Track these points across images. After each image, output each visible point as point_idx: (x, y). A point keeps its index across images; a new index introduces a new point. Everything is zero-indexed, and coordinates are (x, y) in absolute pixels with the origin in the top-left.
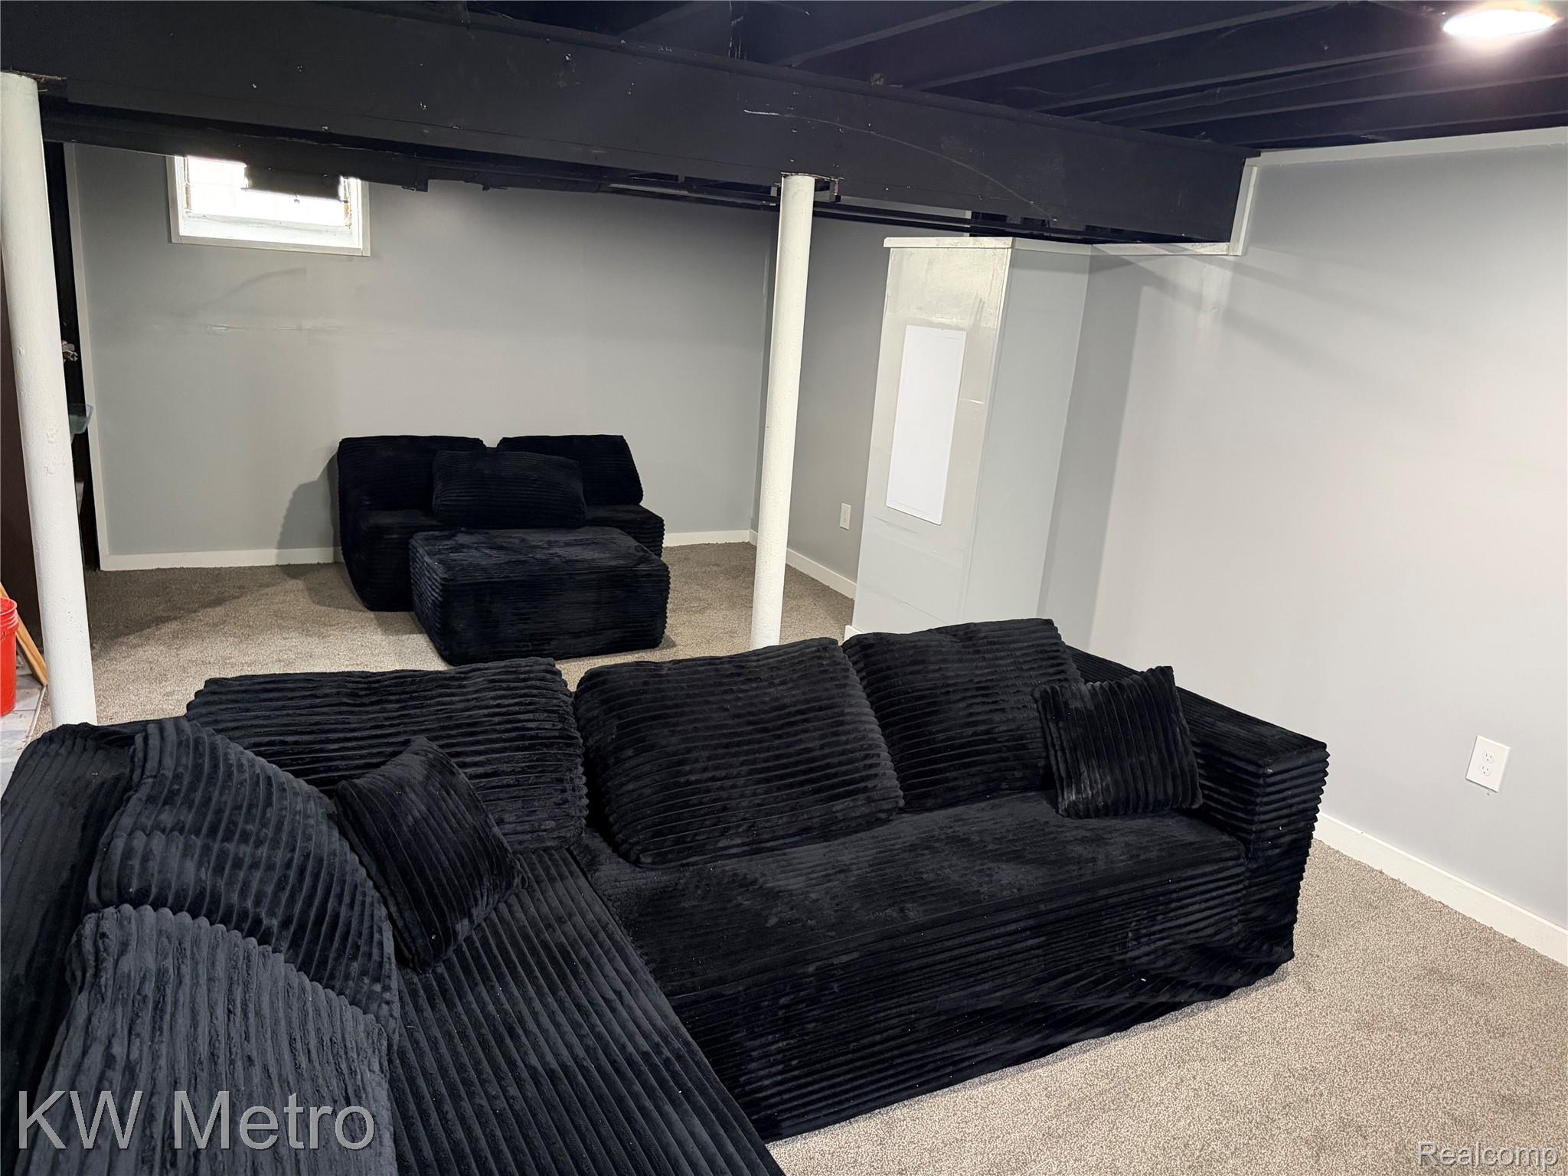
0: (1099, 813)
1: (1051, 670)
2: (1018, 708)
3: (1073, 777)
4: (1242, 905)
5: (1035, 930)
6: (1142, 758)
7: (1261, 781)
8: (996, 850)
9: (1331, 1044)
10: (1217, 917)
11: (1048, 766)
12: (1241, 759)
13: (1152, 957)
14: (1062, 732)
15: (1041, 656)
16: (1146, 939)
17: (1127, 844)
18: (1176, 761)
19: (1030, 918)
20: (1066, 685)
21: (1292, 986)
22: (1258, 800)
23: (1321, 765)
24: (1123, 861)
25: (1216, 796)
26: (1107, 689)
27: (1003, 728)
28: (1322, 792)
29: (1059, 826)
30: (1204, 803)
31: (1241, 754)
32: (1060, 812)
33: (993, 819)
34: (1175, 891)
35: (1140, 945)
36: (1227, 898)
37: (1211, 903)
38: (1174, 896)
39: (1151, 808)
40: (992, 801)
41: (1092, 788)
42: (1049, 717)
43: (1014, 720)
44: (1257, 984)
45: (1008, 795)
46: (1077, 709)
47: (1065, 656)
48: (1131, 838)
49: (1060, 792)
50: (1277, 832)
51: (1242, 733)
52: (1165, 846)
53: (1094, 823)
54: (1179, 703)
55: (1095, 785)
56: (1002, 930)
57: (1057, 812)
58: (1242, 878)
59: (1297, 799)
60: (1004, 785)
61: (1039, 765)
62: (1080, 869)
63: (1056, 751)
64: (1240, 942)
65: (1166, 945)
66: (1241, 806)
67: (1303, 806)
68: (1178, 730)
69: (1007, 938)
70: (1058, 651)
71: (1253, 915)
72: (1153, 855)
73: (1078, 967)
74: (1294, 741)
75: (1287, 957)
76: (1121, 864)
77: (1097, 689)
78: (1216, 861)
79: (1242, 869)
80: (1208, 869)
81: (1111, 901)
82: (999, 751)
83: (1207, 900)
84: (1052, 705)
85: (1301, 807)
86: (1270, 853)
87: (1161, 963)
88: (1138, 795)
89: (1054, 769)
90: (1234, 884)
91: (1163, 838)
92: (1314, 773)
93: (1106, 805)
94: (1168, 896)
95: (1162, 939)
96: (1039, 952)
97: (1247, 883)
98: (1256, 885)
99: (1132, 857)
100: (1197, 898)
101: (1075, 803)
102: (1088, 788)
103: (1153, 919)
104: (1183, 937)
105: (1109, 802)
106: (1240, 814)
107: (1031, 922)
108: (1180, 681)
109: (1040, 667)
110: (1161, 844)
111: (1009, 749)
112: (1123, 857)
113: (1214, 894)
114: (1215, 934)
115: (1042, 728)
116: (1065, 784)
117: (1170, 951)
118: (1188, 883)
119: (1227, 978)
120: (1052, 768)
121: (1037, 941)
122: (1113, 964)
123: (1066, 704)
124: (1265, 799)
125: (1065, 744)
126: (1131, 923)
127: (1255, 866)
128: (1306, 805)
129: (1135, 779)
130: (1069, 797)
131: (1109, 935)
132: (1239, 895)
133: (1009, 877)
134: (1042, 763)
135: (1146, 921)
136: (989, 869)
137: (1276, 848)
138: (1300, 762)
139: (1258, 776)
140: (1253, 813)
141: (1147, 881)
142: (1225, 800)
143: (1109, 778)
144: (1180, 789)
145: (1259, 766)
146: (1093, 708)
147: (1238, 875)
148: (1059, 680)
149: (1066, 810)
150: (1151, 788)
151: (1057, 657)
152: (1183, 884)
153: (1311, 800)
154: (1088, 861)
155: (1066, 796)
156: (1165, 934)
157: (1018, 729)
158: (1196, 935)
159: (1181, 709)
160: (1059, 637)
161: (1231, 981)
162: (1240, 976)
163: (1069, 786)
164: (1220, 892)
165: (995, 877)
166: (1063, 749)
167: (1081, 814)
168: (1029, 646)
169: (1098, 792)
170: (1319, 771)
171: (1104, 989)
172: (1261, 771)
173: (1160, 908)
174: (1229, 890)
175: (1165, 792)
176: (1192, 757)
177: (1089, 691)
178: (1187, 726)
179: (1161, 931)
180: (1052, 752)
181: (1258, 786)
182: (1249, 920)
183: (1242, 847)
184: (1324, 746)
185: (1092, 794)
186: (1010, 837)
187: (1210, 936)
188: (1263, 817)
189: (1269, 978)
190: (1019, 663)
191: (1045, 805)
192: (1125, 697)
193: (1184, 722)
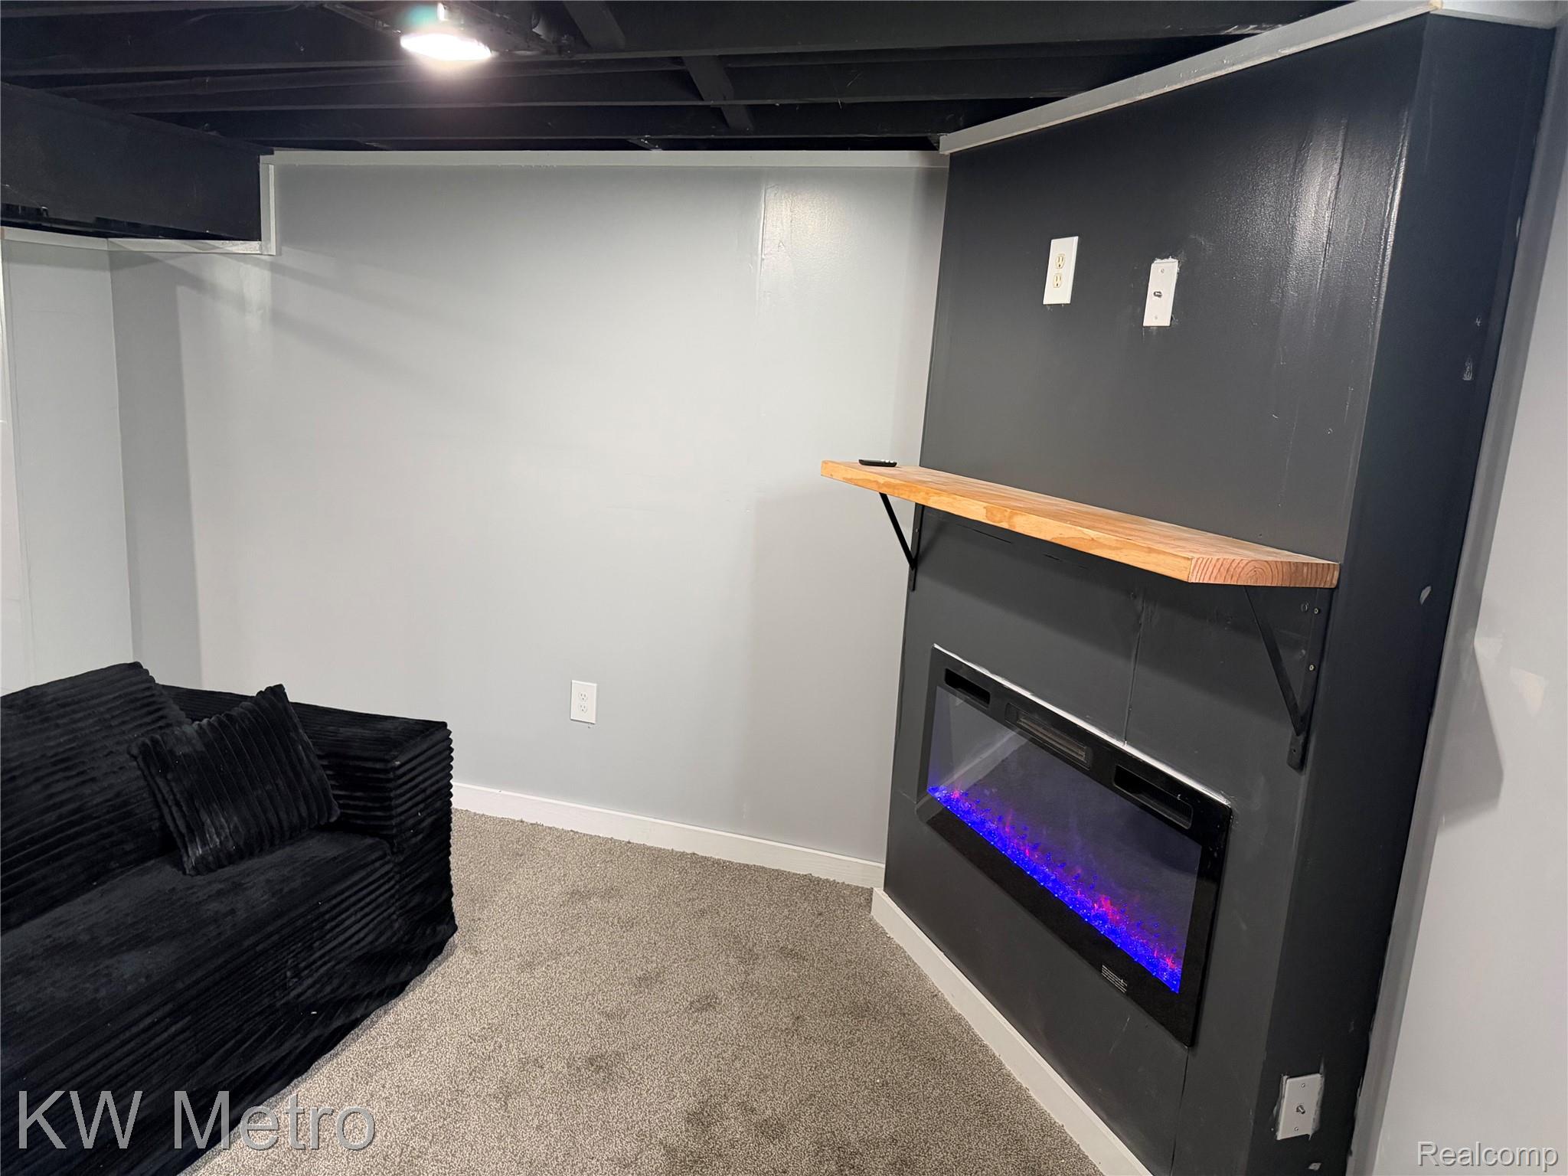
0: (232, 859)
1: (148, 719)
2: (114, 772)
3: (196, 830)
4: (397, 900)
5: (175, 1015)
6: (268, 787)
7: (391, 775)
8: (113, 943)
9: (503, 995)
10: (376, 922)
11: (164, 827)
12: (366, 759)
13: (318, 986)
14: (173, 784)
15: (132, 706)
16: (306, 972)
17: (268, 881)
18: (304, 779)
19: (166, 1004)
20: (168, 731)
21: (461, 956)
22: (392, 794)
23: (445, 744)
24: (265, 902)
25: (351, 803)
26: (216, 724)
27: (99, 800)
28: (451, 767)
29: (188, 889)
30: (341, 813)
31: (366, 754)
32: (188, 872)
33: (104, 908)
34: (327, 912)
35: (301, 980)
36: (381, 899)
37: (367, 910)
38: (327, 917)
39: (288, 834)
40: (100, 888)
41: (218, 835)
42: (153, 771)
43: (111, 786)
44: (429, 969)
45: (122, 873)
46: (184, 755)
47: (162, 699)
48: (270, 874)
49: (183, 850)
50: (416, 819)
51: (367, 733)
52: (308, 870)
53: (229, 871)
54: (296, 720)
55: (221, 831)
56: (134, 1030)
57: (184, 873)
58: (392, 874)
59: (429, 782)
60: (113, 865)
61: (154, 828)
62: (218, 927)
63: (170, 807)
64: (403, 936)
65: (329, 970)
66: (377, 805)
67: (437, 786)
68: (300, 747)
69: (143, 1036)
70: (153, 695)
71: (411, 905)
72: (296, 884)
73: (238, 1030)
74: (417, 727)
75: (451, 932)
76: (265, 905)
77: (205, 727)
78: (363, 867)
79: (391, 866)
80: (356, 878)
81: (258, 949)
82: (98, 827)
83: (362, 909)
84: (155, 758)
85: (434, 788)
86: (414, 840)
87: (328, 989)
88: (272, 828)
89: (172, 828)
90: (384, 884)
91: (306, 862)
92: (440, 753)
93: (238, 848)
94: (321, 920)
95: (325, 963)
96: (187, 1034)
97: (397, 877)
98: (407, 876)
99: (273, 895)
100: (352, 910)
101: (202, 857)
102: (215, 836)
103: (310, 947)
104: (347, 953)
105: (241, 843)
106: (379, 813)
107: (169, 1007)
108: (293, 697)
109: (134, 719)
110: (303, 870)
111: (111, 822)
112: (265, 897)
113: (368, 900)
114: (376, 939)
115: (148, 785)
116: (187, 839)
117: (335, 973)
118: (339, 899)
119: (398, 975)
120: (169, 827)
121: (179, 1025)
122: (277, 1010)
123: (171, 752)
124: (399, 792)
125: (178, 796)
126: (287, 962)
127: (402, 859)
128: (440, 784)
129: (265, 812)
130: (195, 854)
131: (264, 984)
132: (393, 891)
133: (132, 966)
134: (156, 825)
135: (302, 954)
136: (107, 967)
137: (420, 834)
138: (425, 746)
139: (386, 771)
140: (390, 808)
141: (293, 914)
142: (362, 803)
143: (235, 819)
144: (314, 808)
145: (386, 761)
146: (204, 749)
147: (387, 873)
148: (161, 728)
149: (194, 868)
150: (283, 816)
151: (154, 703)
152: (334, 902)
153: (442, 779)
154: (226, 915)
155: (190, 853)
156: (327, 958)
157: (118, 795)
158: (358, 947)
159: (299, 725)
160: (152, 679)
161: (403, 976)
162: (410, 968)
163: (192, 841)
164: (373, 896)
165: (114, 975)
166: (178, 804)
167: (213, 866)
168: (115, 698)
169: (226, 837)
170: (444, 750)
171: (271, 1043)
172: (390, 765)
173: (315, 934)
174: (382, 890)
175: (300, 815)
176: (321, 772)
177: (197, 731)
178: (310, 741)
179: (321, 957)
180: (166, 811)
181: (389, 781)
182: (407, 912)
183: (386, 845)
184: (444, 724)
185: (221, 842)
186: (130, 920)
187: (372, 942)
188: (399, 810)
189: (440, 958)
190: (105, 720)
191: (169, 870)
192: (237, 728)
193: (306, 738)
